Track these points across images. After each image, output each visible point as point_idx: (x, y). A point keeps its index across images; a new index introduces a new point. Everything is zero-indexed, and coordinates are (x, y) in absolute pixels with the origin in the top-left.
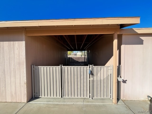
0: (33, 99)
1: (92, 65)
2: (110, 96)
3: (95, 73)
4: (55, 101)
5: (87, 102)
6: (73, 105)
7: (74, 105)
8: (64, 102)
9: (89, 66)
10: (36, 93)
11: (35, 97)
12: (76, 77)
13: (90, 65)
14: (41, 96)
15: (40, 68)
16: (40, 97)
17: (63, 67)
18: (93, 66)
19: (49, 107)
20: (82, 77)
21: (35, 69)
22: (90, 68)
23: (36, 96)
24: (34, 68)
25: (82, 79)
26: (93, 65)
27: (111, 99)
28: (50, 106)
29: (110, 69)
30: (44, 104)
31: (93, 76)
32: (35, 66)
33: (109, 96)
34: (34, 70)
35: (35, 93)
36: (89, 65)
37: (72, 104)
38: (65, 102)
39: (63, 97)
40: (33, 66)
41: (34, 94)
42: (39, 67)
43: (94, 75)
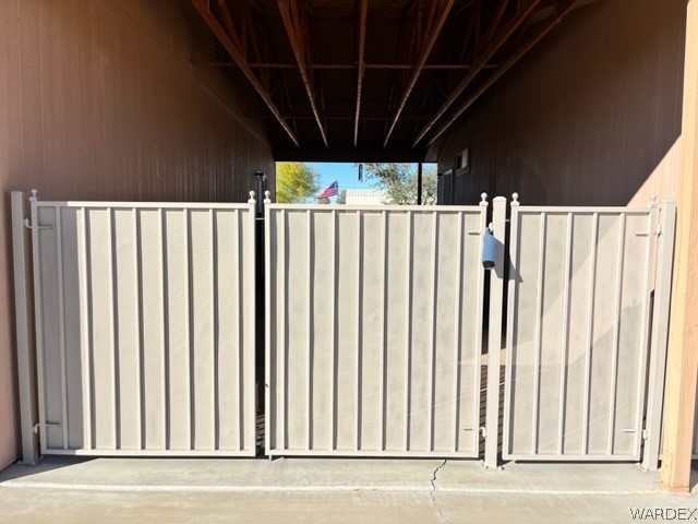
0: (29, 465)
1: (509, 200)
2: (643, 440)
3: (529, 267)
4: (208, 476)
5: (461, 482)
6: (354, 498)
7: (358, 495)
8: (283, 482)
9: (484, 204)
10: (47, 422)
11: (44, 451)
12: (374, 293)
13: (490, 200)
14: (93, 447)
15: (81, 215)
16: (79, 453)
17: (273, 212)
18: (515, 203)
19: (168, 509)
20: (425, 297)
21: (35, 228)
22: (489, 219)
23: (48, 448)
24: (28, 215)
25: (424, 310)
26: (515, 195)
27: (645, 464)
28: (177, 504)
29: (648, 231)
30: (121, 492)
31: (512, 283)
32: (41, 197)
33: (627, 443)
34: (29, 232)
35: (36, 421)
36: (484, 195)
37: (349, 495)
38: (291, 484)
39: (268, 452)
40: (17, 198)
41: (28, 430)
42: (71, 204)
43: (519, 280)
